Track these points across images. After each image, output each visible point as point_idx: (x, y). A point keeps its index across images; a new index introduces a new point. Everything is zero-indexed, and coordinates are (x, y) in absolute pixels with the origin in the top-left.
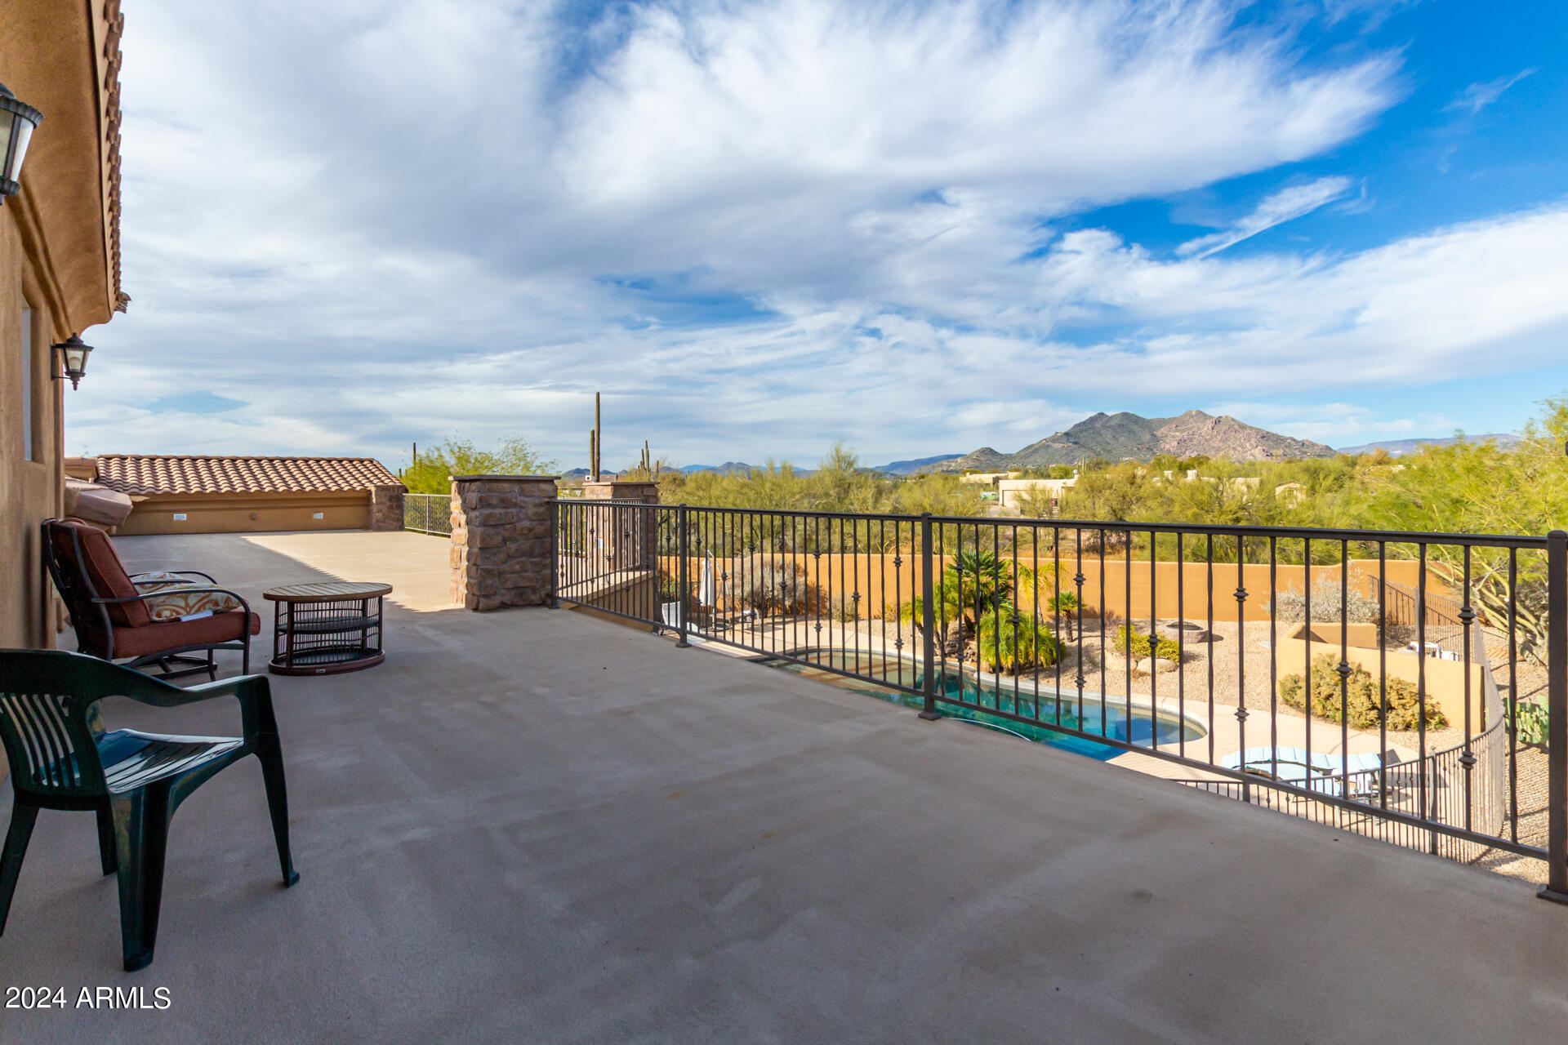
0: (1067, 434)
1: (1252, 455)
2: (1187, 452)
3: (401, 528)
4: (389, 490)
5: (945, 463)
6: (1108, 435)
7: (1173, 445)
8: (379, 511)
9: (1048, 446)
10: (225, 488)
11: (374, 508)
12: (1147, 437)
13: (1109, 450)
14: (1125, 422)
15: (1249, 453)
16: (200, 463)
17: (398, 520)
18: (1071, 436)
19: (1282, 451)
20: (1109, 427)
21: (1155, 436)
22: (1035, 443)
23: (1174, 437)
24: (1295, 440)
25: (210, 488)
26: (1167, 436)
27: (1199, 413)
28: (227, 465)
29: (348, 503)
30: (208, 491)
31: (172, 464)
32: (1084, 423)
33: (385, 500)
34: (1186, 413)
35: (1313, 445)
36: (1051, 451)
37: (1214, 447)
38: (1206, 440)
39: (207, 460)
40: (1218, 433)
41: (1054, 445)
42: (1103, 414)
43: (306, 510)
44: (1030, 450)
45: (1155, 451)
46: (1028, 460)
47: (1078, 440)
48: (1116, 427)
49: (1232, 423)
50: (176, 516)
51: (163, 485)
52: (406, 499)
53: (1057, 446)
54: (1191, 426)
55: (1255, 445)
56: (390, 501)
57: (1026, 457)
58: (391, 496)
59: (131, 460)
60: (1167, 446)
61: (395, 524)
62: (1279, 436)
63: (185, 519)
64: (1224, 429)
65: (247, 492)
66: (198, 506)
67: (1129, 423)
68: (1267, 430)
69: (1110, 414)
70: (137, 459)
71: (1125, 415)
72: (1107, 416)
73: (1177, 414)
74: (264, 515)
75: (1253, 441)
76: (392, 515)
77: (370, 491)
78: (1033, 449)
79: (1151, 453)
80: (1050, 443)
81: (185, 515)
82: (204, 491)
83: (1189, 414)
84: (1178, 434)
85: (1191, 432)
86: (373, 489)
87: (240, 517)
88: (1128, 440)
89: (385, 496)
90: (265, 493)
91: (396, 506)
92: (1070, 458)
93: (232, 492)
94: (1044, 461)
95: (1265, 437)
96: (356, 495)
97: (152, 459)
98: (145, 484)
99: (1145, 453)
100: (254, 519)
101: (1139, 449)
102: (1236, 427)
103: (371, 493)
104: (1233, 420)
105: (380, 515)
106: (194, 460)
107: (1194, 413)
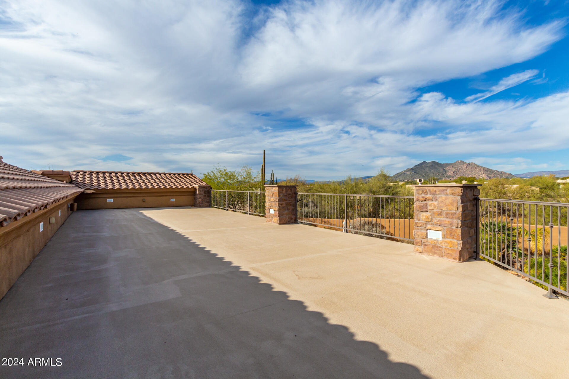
0: (412, 169)
1: (481, 177)
2: (457, 176)
3: (210, 206)
4: (204, 188)
5: (367, 179)
6: (427, 170)
7: (451, 173)
8: (200, 198)
9: (405, 173)
10: (131, 187)
11: (198, 197)
12: (442, 170)
13: (427, 175)
14: (433, 165)
15: (480, 176)
16: (119, 175)
17: (208, 202)
18: (413, 170)
19: (493, 175)
20: (427, 166)
21: (445, 170)
22: (400, 172)
23: (452, 170)
24: (498, 171)
25: (124, 187)
26: (449, 170)
27: (462, 161)
28: (131, 176)
29: (186, 194)
30: (123, 188)
31: (107, 175)
32: (418, 165)
33: (203, 193)
34: (456, 162)
35: (505, 173)
36: (406, 175)
37: (467, 174)
38: (464, 171)
39: (122, 173)
40: (469, 169)
41: (407, 173)
42: (425, 162)
43: (167, 197)
44: (398, 175)
45: (445, 175)
46: (397, 178)
47: (416, 171)
48: (430, 166)
49: (474, 165)
50: (109, 200)
51: (102, 185)
52: (212, 192)
53: (408, 173)
54: (458, 166)
55: (483, 173)
56: (205, 193)
57: (397, 177)
58: (205, 190)
59: (88, 173)
60: (449, 173)
61: (207, 204)
62: (492, 170)
63: (113, 201)
64: (471, 167)
65: (141, 188)
66: (118, 195)
67: (435, 165)
68: (487, 168)
69: (428, 162)
70: (91, 173)
71: (434, 162)
72: (427, 162)
73: (453, 162)
74: (149, 200)
75: (482, 172)
76: (206, 200)
77: (195, 188)
78: (399, 174)
79: (443, 176)
80: (405, 172)
81: (113, 199)
82: (121, 188)
83: (457, 162)
84: (453, 169)
85: (458, 168)
86: (197, 188)
87: (137, 201)
88: (435, 171)
89: (203, 191)
90: (149, 189)
91: (207, 195)
92: (413, 178)
93: (134, 188)
94: (403, 178)
95: (487, 170)
96: (189, 190)
97: (98, 173)
98: (94, 184)
99: (441, 176)
100: (144, 202)
101: (438, 174)
102: (476, 166)
103: (196, 189)
104: (474, 164)
105: (200, 200)
106: (116, 173)
107: (460, 161)
